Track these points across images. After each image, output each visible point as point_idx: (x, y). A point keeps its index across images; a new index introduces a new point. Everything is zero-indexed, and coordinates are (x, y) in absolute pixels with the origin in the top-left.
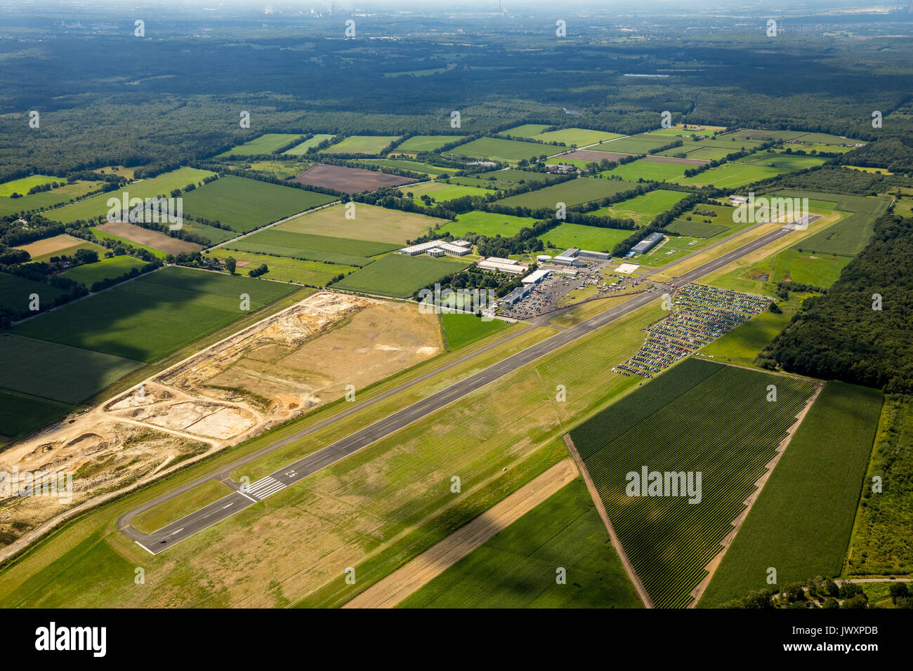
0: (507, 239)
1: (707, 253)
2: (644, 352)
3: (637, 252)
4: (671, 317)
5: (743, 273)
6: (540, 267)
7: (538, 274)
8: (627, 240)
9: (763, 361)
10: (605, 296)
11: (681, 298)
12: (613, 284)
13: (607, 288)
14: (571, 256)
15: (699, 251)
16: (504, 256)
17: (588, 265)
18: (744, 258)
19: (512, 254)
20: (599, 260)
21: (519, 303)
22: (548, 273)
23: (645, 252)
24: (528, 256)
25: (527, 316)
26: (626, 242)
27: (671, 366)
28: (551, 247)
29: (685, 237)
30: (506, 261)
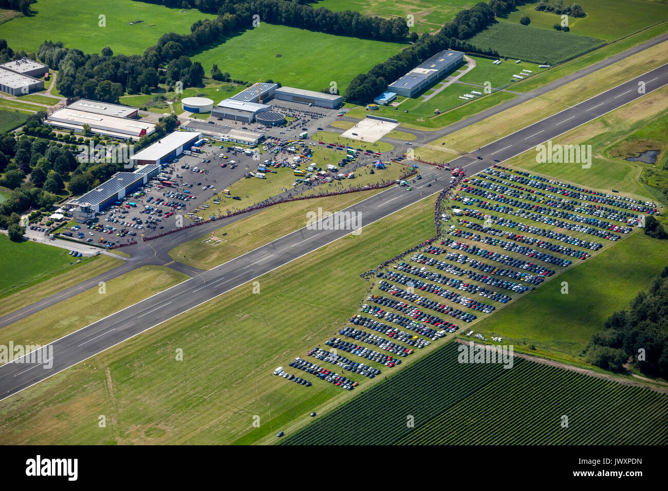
0: (125, 60)
1: (544, 99)
2: (358, 328)
3: (400, 94)
4: (434, 244)
5: (609, 144)
6: (184, 124)
7: (174, 141)
8: (381, 67)
9: (600, 351)
10: (307, 193)
11: (466, 200)
12: (331, 167)
13: (314, 176)
14: (256, 101)
15: (530, 93)
16: (111, 98)
17: (289, 120)
18: (618, 112)
19: (130, 93)
20: (315, 109)
21: (114, 210)
22: (197, 139)
23: (417, 93)
24: (164, 99)
25: (124, 241)
26: (379, 71)
27: (406, 362)
28: (219, 77)
29: (510, 61)
30: (113, 109)
